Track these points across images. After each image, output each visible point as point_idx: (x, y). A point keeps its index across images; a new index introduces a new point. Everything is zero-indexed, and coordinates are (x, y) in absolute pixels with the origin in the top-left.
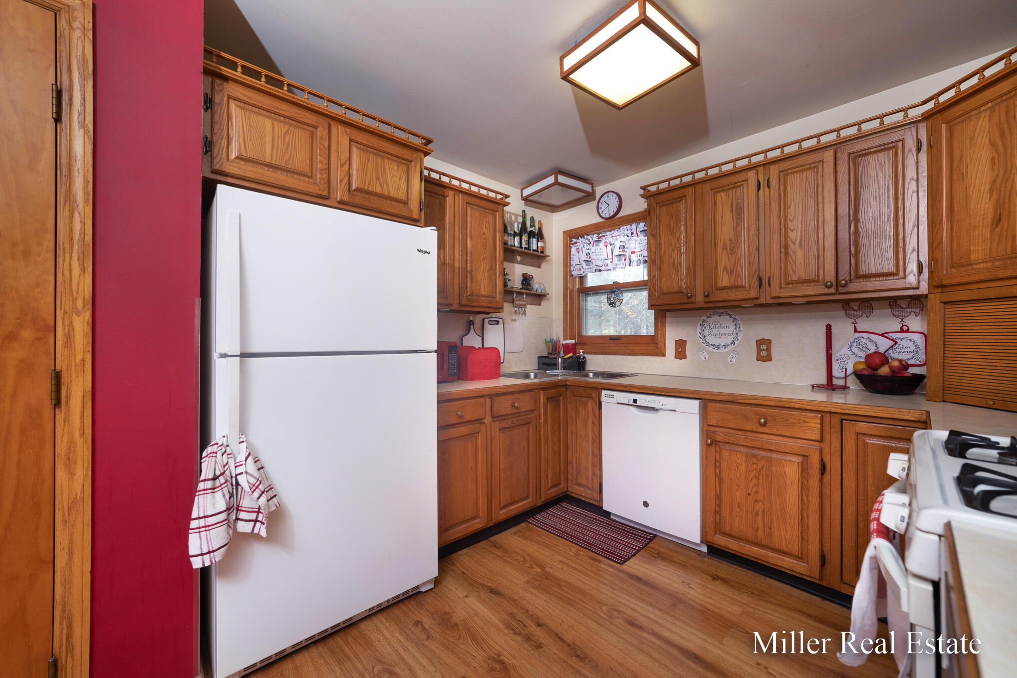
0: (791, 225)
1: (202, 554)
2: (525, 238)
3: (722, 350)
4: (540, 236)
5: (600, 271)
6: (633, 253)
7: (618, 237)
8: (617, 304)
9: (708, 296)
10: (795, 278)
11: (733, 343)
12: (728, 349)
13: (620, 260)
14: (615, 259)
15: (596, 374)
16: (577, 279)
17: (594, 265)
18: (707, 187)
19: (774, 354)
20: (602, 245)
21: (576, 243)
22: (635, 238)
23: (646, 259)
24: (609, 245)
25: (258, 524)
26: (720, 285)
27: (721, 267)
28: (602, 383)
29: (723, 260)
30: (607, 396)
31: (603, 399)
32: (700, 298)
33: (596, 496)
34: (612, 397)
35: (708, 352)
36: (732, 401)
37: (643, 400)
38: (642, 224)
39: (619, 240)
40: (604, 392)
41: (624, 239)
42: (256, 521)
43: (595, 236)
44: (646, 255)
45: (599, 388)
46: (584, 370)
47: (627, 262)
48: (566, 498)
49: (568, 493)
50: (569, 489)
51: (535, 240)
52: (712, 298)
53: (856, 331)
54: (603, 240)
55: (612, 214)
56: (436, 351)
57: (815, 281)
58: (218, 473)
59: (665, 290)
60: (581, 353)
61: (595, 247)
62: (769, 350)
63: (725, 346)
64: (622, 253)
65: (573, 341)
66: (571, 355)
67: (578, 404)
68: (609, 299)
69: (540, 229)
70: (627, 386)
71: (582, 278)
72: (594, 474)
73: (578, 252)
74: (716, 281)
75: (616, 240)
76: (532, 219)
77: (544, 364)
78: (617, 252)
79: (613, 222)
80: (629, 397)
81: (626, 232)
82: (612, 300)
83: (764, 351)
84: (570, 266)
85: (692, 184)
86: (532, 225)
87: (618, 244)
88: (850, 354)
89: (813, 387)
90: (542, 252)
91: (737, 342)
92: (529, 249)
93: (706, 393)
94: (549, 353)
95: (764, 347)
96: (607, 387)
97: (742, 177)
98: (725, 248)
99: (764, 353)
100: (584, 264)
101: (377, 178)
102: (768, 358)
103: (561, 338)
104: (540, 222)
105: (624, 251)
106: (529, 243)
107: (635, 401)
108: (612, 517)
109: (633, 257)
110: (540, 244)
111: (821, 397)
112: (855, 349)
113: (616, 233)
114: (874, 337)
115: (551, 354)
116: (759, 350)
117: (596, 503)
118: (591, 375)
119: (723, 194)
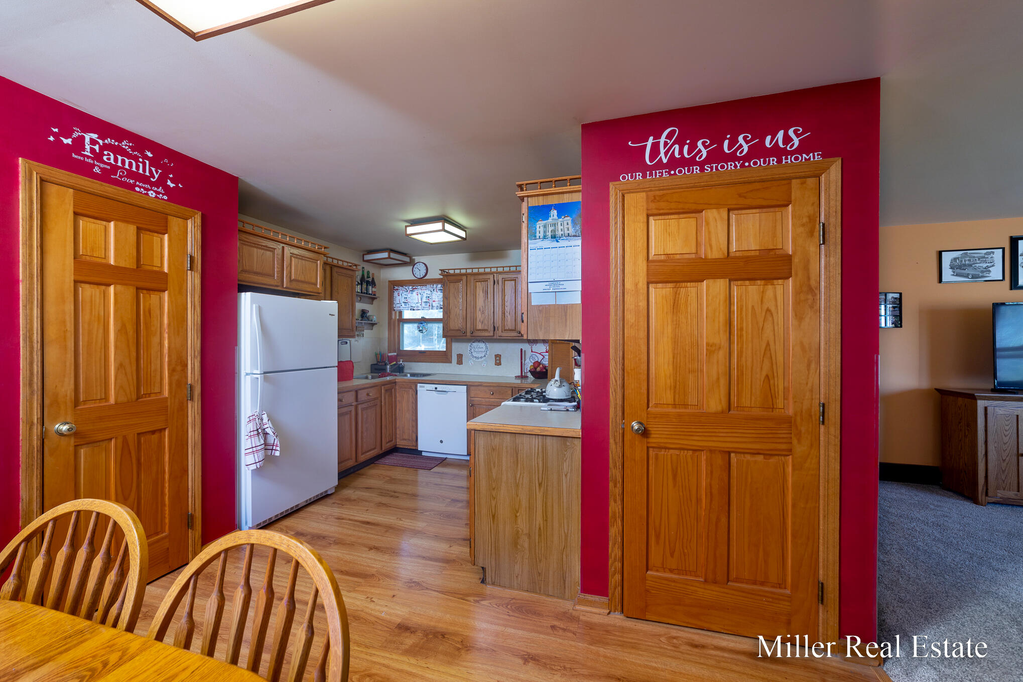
0: (506, 304)
1: (256, 463)
2: (364, 286)
3: (480, 360)
4: (373, 283)
5: (414, 310)
6: (434, 301)
7: (425, 291)
8: (424, 331)
9: (472, 333)
10: (507, 328)
11: (485, 356)
12: (483, 359)
13: (426, 305)
14: (423, 304)
15: (413, 375)
16: (398, 313)
17: (410, 306)
18: (472, 278)
19: (502, 363)
20: (415, 293)
21: (397, 290)
22: (435, 292)
23: (442, 306)
24: (419, 295)
25: (273, 451)
26: (477, 328)
27: (478, 320)
28: (417, 380)
29: (479, 316)
30: (421, 387)
31: (419, 388)
32: (468, 334)
33: (414, 444)
34: (423, 387)
35: (474, 361)
36: (480, 385)
37: (440, 387)
38: (439, 286)
39: (426, 293)
40: (419, 385)
41: (429, 292)
42: (272, 450)
43: (410, 287)
44: (442, 304)
45: (415, 384)
46: (403, 372)
47: (431, 307)
48: (395, 450)
49: (397, 446)
50: (398, 443)
51: (370, 287)
52: (474, 334)
53: (532, 352)
54: (416, 291)
55: (422, 276)
56: (337, 367)
57: (515, 330)
58: (258, 428)
59: (452, 328)
60: (401, 362)
61: (410, 295)
62: (500, 360)
63: (481, 357)
64: (427, 301)
65: (395, 354)
66: (395, 363)
67: (403, 392)
68: (419, 327)
69: (373, 279)
70: (432, 381)
71: (401, 313)
72: (413, 431)
73: (399, 295)
74: (476, 326)
75: (424, 292)
76: (368, 273)
77: (376, 369)
78: (424, 300)
79: (421, 282)
80: (433, 386)
81: (430, 289)
82: (421, 329)
83: (498, 360)
84: (393, 304)
85: (466, 275)
86: (368, 277)
87: (425, 295)
88: (529, 362)
89: (516, 377)
90: (374, 295)
91: (486, 356)
92: (367, 294)
93: (469, 382)
94: (378, 362)
95: (498, 358)
96: (420, 382)
97: (487, 277)
98: (480, 310)
99: (498, 361)
100: (403, 304)
101: (303, 273)
102: (499, 364)
103: (387, 352)
104: (373, 274)
105: (428, 300)
106: (367, 289)
107: (436, 388)
108: (424, 454)
109: (434, 304)
110: (374, 289)
111: (519, 381)
112: (531, 360)
113: (424, 288)
114: (537, 354)
115: (380, 362)
116: (496, 360)
117: (414, 448)
118: (409, 375)
119: (479, 283)
